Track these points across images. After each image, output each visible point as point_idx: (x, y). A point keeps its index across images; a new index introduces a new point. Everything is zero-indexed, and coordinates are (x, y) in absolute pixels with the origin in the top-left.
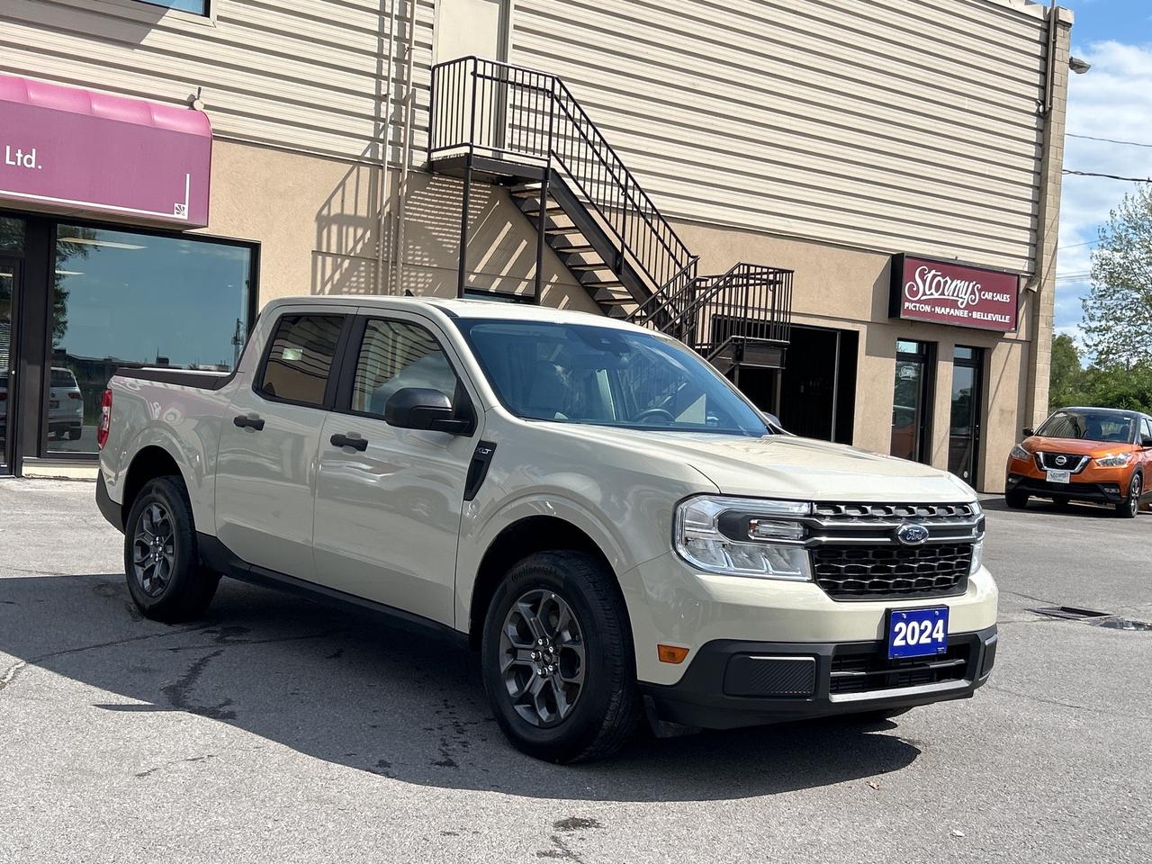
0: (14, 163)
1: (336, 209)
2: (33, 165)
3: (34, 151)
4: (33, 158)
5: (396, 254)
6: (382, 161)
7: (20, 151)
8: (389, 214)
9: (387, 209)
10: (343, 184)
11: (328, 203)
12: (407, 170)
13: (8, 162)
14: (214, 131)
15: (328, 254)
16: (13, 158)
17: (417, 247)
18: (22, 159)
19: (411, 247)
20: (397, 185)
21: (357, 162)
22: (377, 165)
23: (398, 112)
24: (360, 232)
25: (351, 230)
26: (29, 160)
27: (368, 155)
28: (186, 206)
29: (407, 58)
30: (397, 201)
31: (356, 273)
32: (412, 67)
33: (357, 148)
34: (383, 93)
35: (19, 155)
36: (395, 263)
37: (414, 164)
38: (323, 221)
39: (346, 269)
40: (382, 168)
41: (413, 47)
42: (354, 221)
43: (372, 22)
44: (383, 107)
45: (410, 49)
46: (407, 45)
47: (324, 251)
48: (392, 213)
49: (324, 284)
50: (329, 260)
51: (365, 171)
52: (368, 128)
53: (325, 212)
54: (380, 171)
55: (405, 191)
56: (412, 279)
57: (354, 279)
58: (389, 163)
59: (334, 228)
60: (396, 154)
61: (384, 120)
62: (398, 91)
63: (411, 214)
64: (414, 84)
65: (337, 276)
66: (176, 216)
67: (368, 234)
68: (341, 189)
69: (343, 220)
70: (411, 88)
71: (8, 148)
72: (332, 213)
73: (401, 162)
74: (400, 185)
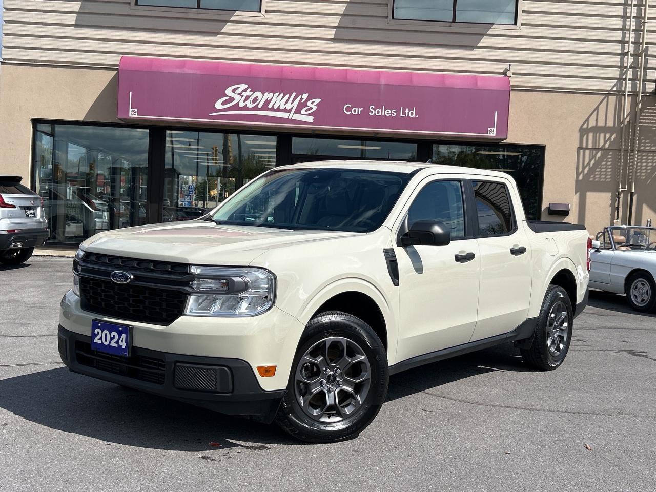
0: (404, 116)
1: (592, 123)
2: (414, 116)
3: (414, 108)
4: (414, 112)
5: (633, 146)
6: (625, 91)
7: (407, 109)
8: (629, 122)
9: (628, 119)
10: (597, 108)
11: (587, 120)
12: (641, 94)
13: (401, 115)
14: (512, 86)
15: (587, 148)
16: (404, 113)
17: (647, 141)
18: (408, 113)
19: (643, 141)
20: (634, 104)
21: (608, 94)
22: (621, 94)
23: (636, 61)
24: (608, 136)
25: (602, 135)
26: (412, 113)
27: (615, 89)
28: (495, 129)
29: (642, 28)
30: (634, 114)
31: (605, 160)
32: (645, 33)
33: (608, 85)
34: (626, 51)
35: (407, 111)
36: (632, 151)
37: (647, 90)
38: (583, 132)
39: (599, 158)
40: (624, 95)
41: (646, 21)
42: (605, 129)
43: (619, 11)
44: (626, 60)
45: (644, 23)
46: (643, 21)
47: (584, 146)
48: (631, 121)
49: (584, 168)
50: (587, 152)
51: (612, 99)
52: (616, 73)
53: (585, 126)
54: (623, 97)
55: (640, 107)
56: (644, 161)
57: (604, 163)
58: (629, 92)
59: (591, 135)
60: (634, 86)
61: (626, 67)
62: (637, 49)
63: (644, 121)
64: (646, 43)
65: (593, 162)
66: (489, 134)
67: (614, 137)
68: (596, 112)
69: (597, 130)
70: (645, 46)
71: (402, 108)
72: (590, 126)
73: (638, 90)
74: (637, 105)
